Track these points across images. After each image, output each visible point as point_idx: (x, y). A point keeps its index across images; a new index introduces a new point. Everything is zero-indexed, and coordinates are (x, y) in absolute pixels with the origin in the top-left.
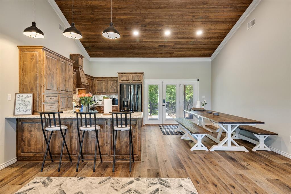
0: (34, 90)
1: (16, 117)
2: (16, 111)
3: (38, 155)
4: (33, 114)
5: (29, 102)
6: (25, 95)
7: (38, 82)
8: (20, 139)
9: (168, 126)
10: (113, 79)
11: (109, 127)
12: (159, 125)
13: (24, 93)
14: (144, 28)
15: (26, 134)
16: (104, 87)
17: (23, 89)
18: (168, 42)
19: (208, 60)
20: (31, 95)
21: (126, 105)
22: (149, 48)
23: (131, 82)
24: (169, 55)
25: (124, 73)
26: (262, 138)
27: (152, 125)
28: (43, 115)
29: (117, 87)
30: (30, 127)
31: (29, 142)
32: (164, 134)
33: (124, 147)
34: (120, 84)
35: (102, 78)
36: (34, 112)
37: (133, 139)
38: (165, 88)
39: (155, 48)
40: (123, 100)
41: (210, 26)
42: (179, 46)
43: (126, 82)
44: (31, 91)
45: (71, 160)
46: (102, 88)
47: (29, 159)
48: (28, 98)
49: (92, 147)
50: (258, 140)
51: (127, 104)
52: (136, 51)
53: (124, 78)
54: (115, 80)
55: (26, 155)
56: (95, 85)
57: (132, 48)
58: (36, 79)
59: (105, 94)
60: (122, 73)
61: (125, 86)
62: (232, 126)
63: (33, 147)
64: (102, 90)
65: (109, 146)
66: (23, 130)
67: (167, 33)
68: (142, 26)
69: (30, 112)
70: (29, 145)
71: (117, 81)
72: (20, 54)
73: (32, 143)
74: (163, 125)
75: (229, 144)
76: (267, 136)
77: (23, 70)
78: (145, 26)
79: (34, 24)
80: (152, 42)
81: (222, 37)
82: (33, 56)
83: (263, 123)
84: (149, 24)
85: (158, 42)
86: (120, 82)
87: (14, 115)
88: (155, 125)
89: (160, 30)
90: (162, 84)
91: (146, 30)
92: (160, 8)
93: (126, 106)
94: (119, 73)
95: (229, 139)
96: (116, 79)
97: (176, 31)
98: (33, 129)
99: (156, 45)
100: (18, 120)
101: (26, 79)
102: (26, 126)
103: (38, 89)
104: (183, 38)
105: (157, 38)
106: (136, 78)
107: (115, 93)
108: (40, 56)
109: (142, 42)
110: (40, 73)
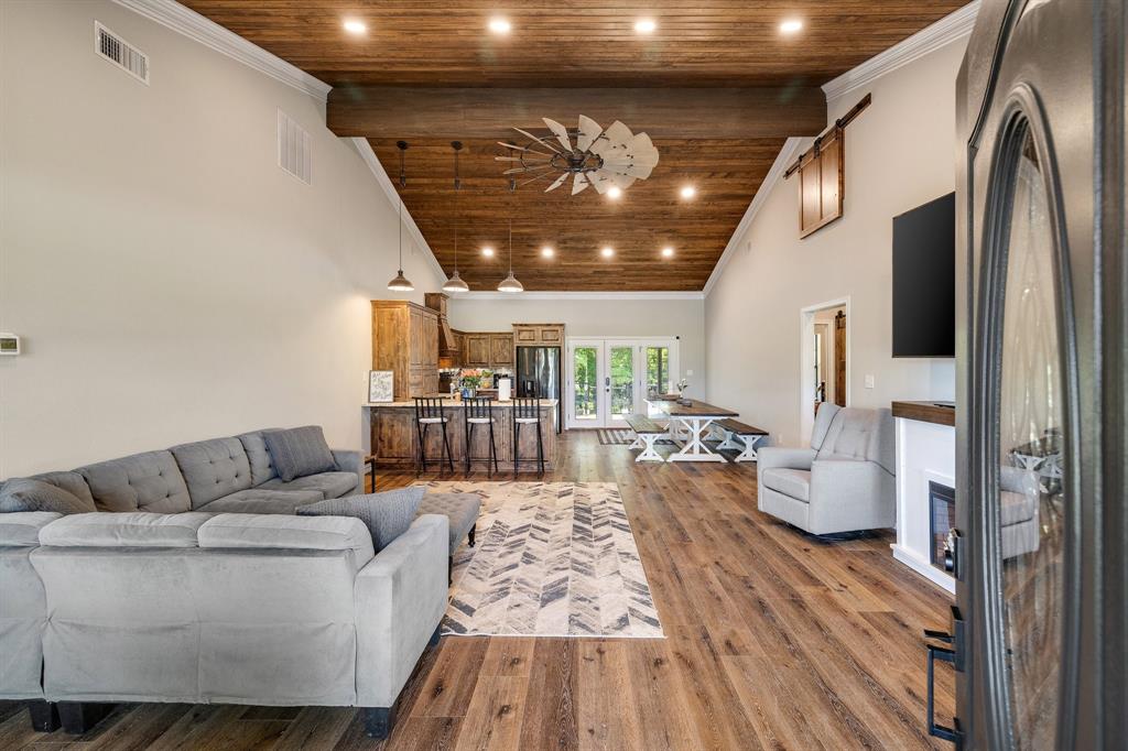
0: (395, 366)
1: (372, 405)
2: (372, 396)
3: (403, 461)
4: (395, 401)
5: (389, 383)
6: (383, 373)
7: (400, 353)
8: (377, 437)
9: (615, 432)
10: (501, 336)
11: (507, 421)
12: (597, 430)
13: (379, 369)
14: (562, 245)
15: (386, 430)
16: (484, 352)
17: (379, 364)
18: (611, 266)
19: (699, 296)
20: (391, 373)
21: (529, 388)
22: (575, 276)
23: (539, 343)
24: (617, 287)
25: (526, 325)
26: (749, 441)
27: (584, 430)
28: (425, 401)
29: (511, 353)
30: (392, 420)
31: (390, 441)
32: (602, 443)
33: (529, 449)
34: (518, 347)
35: (480, 334)
36: (396, 398)
37: (543, 438)
38: (608, 352)
39: (587, 276)
40: (524, 378)
41: (684, 243)
42: (634, 272)
43: (530, 344)
44: (391, 367)
45: (452, 468)
46: (479, 354)
47: (391, 467)
48: (387, 378)
49: (482, 449)
50: (744, 445)
51: (532, 387)
52: (549, 280)
53: (524, 335)
54: (505, 337)
55: (387, 461)
56: (465, 349)
57: (542, 274)
58: (397, 349)
59: (487, 367)
60: (521, 325)
61: (526, 350)
62: (700, 421)
63: (395, 449)
64: (481, 359)
65: (508, 448)
66: (381, 426)
67: (608, 253)
68: (559, 242)
69: (391, 399)
70: (391, 447)
71: (511, 340)
72: (374, 312)
73: (395, 444)
74: (605, 430)
75: (696, 450)
76: (758, 437)
77: (378, 336)
78: (565, 243)
79: (401, 273)
80: (579, 266)
81: (713, 258)
82: (392, 315)
83: (737, 415)
84: (571, 239)
85: (592, 267)
86: (517, 343)
87: (369, 401)
88: (589, 430)
89: (595, 248)
90: (604, 346)
91: (566, 248)
92: (588, 218)
93: (528, 391)
94: (514, 325)
95: (696, 443)
96: (509, 336)
97: (623, 250)
98: (395, 423)
99: (590, 271)
100: (374, 409)
101: (383, 349)
102: (386, 418)
103: (401, 363)
104: (639, 260)
105: (590, 259)
106: (550, 336)
107: (507, 364)
108: (403, 315)
109: (561, 266)
110: (404, 339)
